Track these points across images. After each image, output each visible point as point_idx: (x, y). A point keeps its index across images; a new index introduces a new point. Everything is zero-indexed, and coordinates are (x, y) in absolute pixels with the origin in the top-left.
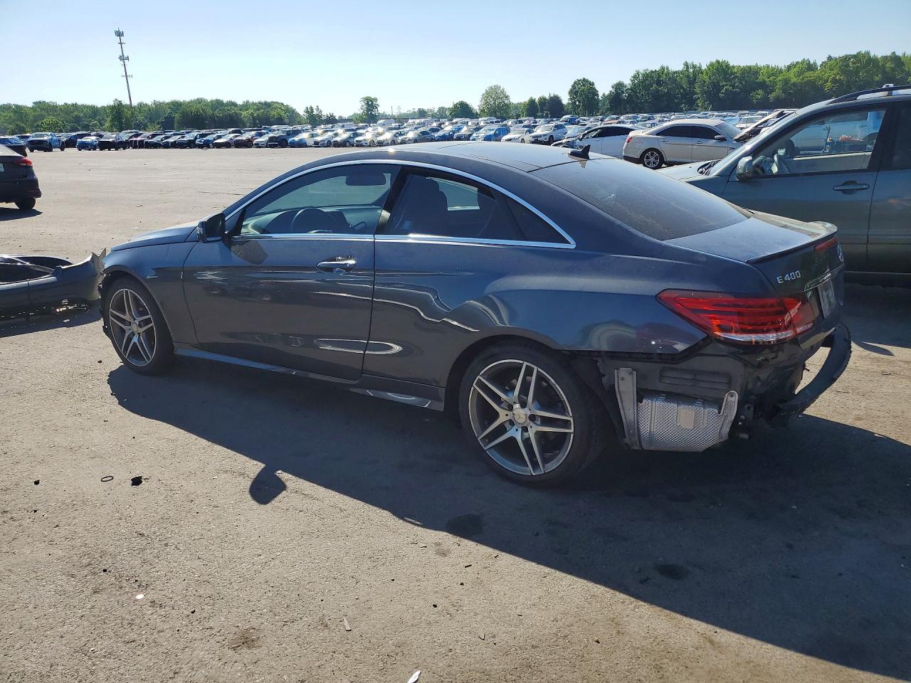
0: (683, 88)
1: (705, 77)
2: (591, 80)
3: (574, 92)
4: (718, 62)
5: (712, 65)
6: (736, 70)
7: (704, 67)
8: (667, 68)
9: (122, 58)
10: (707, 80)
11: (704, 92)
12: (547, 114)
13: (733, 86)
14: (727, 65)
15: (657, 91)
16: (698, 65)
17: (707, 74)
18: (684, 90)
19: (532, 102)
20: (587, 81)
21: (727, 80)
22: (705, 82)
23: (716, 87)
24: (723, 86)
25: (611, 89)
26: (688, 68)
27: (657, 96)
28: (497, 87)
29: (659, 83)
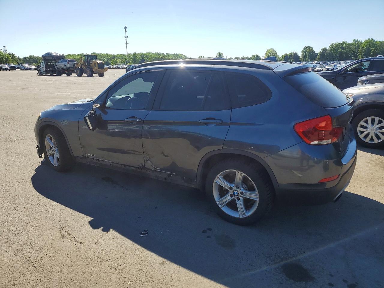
0: (352, 50)
1: (363, 46)
2: (312, 47)
3: (304, 51)
4: (370, 39)
5: (367, 40)
6: (377, 43)
7: (363, 41)
8: (346, 42)
9: (126, 37)
10: (364, 47)
11: (362, 52)
12: (292, 60)
13: (377, 50)
14: (374, 41)
15: (341, 52)
16: (360, 41)
17: (364, 44)
18: (353, 51)
19: (286, 55)
20: (310, 47)
21: (374, 47)
22: (363, 48)
23: (369, 50)
24: (372, 49)
25: (321, 51)
26: (355, 42)
27: (341, 54)
28: (272, 49)
29: (342, 48)
